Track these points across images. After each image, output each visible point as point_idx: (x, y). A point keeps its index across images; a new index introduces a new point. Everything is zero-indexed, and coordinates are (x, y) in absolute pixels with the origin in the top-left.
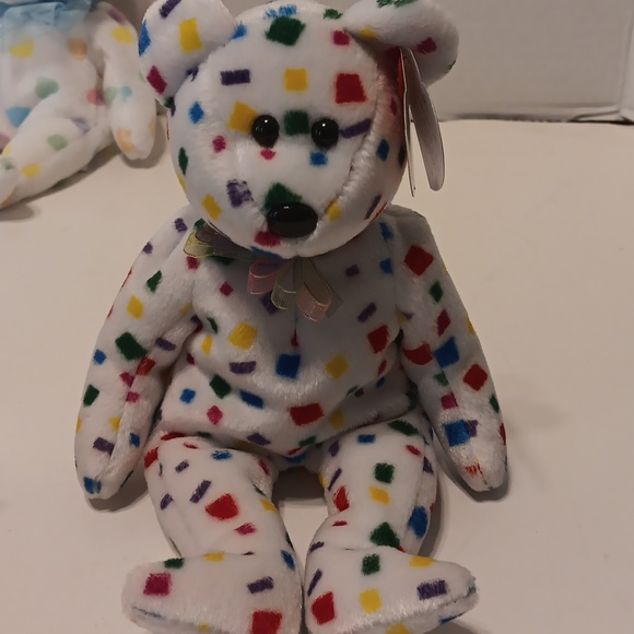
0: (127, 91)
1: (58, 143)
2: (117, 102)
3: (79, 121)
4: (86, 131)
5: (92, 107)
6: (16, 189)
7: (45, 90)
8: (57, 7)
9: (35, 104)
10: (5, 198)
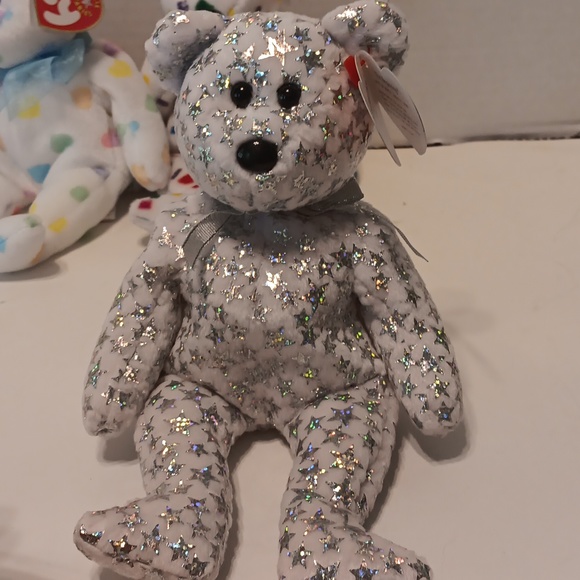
0: (135, 125)
1: (81, 194)
2: (127, 138)
3: (99, 168)
4: (106, 177)
5: (109, 151)
6: (44, 246)
7: (61, 144)
8: (53, 62)
9: (55, 159)
10: (34, 256)
